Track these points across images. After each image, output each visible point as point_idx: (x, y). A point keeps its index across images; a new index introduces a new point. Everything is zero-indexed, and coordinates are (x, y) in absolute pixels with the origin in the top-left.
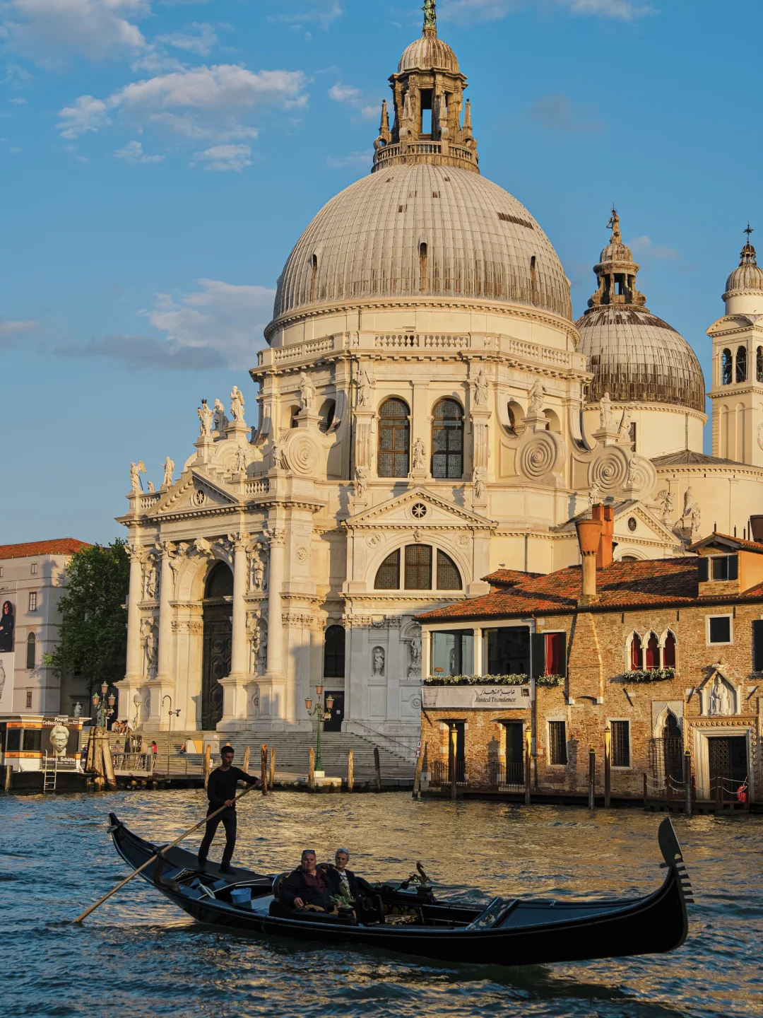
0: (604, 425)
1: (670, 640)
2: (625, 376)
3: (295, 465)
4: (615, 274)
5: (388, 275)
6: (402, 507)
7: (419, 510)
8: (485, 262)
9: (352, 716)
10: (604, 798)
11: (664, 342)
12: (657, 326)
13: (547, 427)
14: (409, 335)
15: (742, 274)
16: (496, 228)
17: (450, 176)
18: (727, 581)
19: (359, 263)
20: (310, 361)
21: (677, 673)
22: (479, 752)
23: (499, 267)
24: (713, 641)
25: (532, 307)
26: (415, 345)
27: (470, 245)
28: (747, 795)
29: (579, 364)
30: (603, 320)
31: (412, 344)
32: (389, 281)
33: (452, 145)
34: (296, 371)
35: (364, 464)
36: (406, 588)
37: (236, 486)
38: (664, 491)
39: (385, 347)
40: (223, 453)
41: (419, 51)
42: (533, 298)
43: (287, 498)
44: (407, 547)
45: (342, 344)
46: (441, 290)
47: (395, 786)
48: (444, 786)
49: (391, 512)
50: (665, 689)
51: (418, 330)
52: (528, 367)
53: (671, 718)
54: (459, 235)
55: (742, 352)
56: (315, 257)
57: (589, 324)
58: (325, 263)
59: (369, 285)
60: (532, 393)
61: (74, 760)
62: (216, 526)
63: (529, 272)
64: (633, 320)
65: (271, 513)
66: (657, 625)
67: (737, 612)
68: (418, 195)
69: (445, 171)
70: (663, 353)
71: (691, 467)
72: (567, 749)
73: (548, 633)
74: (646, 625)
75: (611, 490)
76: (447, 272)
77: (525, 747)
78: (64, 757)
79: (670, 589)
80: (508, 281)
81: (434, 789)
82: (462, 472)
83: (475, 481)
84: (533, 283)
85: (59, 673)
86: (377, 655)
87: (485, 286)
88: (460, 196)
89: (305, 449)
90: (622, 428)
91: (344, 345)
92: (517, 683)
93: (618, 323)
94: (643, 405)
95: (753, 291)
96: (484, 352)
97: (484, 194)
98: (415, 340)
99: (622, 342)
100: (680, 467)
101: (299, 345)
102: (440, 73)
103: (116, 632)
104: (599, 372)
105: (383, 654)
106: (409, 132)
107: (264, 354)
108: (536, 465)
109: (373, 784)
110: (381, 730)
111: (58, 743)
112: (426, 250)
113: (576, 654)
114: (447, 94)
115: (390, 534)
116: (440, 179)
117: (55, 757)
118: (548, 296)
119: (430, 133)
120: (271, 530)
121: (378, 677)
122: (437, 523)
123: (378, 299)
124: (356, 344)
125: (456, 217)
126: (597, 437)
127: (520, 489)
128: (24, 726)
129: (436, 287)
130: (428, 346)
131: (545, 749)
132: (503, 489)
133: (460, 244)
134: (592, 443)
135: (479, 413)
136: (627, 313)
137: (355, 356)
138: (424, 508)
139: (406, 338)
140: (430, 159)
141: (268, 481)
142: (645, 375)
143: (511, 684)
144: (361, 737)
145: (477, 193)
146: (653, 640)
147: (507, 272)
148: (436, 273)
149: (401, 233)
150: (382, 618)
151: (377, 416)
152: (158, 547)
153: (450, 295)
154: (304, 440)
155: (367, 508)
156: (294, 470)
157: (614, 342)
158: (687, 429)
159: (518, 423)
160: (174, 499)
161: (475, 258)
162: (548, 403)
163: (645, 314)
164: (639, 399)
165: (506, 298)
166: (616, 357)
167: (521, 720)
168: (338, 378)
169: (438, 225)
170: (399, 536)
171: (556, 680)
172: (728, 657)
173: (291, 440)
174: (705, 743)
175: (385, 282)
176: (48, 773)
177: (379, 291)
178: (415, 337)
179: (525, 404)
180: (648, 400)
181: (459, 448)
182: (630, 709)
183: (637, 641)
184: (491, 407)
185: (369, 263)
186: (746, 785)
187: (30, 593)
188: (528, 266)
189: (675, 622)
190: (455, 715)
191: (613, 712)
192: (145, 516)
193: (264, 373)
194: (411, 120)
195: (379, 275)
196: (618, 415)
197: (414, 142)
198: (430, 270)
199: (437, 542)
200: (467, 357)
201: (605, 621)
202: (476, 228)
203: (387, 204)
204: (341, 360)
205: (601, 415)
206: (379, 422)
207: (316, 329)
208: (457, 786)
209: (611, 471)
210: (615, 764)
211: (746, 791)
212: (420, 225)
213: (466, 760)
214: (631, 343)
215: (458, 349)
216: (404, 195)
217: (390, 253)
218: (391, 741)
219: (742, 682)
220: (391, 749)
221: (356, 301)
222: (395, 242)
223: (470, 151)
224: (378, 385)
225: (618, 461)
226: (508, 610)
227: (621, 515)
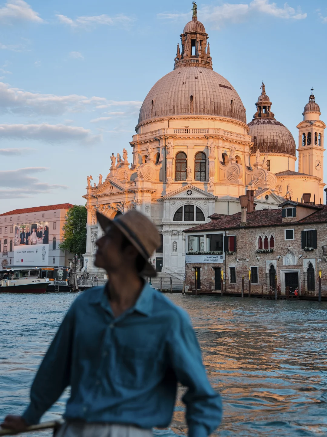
0: (257, 161)
1: (272, 238)
2: (266, 143)
3: (145, 176)
4: (263, 106)
5: (179, 107)
6: (183, 191)
7: (189, 193)
8: (214, 102)
9: (165, 267)
10: (248, 294)
11: (281, 131)
12: (278, 125)
13: (237, 162)
14: (186, 129)
15: (310, 106)
16: (218, 90)
17: (202, 71)
18: (292, 217)
19: (168, 103)
20: (151, 139)
21: (275, 250)
22: (205, 278)
23: (219, 104)
24: (287, 238)
25: (231, 119)
26: (188, 133)
27: (209, 96)
28: (298, 293)
29: (249, 139)
30: (259, 123)
31: (187, 132)
32: (179, 110)
33: (203, 60)
34: (146, 143)
35: (169, 176)
36: (185, 221)
37: (124, 184)
38: (279, 185)
39: (178, 134)
40: (120, 172)
41: (191, 25)
42: (232, 115)
43: (142, 188)
44: (185, 206)
45: (162, 133)
46: (198, 113)
47: (178, 291)
48: (193, 291)
49: (180, 193)
50: (270, 256)
51: (189, 127)
52: (229, 140)
53: (272, 266)
54: (205, 92)
55: (309, 134)
56: (153, 101)
57: (253, 124)
58: (156, 104)
59: (172, 111)
60: (231, 150)
61: (65, 281)
62: (117, 199)
63: (230, 105)
64: (270, 123)
65: (137, 194)
66: (267, 233)
67: (296, 228)
68: (190, 78)
69: (200, 69)
70: (280, 135)
71: (290, 176)
72: (236, 277)
73: (230, 236)
74: (264, 233)
75: (260, 185)
76: (200, 106)
77: (221, 277)
78: (62, 280)
79: (273, 220)
80: (222, 109)
81: (190, 292)
82: (206, 179)
83: (209, 182)
84: (232, 109)
85: (64, 251)
86: (174, 244)
87: (214, 111)
88: (205, 78)
89: (149, 171)
90: (264, 162)
91: (163, 133)
92: (219, 254)
93: (264, 124)
94: (273, 154)
95: (313, 112)
96: (213, 135)
97: (214, 77)
98: (189, 131)
99: (265, 131)
100: (285, 176)
101: (147, 133)
102: (198, 33)
103: (83, 237)
104: (257, 142)
105: (177, 244)
106: (187, 55)
107: (135, 136)
108: (232, 176)
109: (170, 290)
110: (176, 271)
111: (60, 276)
112: (192, 98)
113: (239, 243)
114: (201, 41)
115: (179, 201)
116: (198, 72)
117: (58, 280)
118: (237, 114)
119: (195, 55)
120: (136, 200)
121: (175, 252)
122: (196, 197)
123: (175, 116)
124: (167, 133)
125: (204, 86)
126: (255, 166)
127: (226, 185)
128: (48, 269)
129: (196, 112)
130: (193, 133)
131: (228, 277)
132: (220, 185)
133: (205, 96)
134: (253, 168)
135: (211, 157)
136: (267, 120)
137: (167, 137)
138: (191, 192)
139: (185, 130)
140: (194, 65)
141: (135, 182)
142: (274, 143)
143: (217, 254)
144: (169, 274)
145: (212, 77)
146: (266, 239)
147: (222, 106)
148: (196, 107)
149: (184, 92)
150: (176, 231)
151: (175, 158)
152: (97, 206)
153: (202, 115)
154: (148, 168)
155: (171, 192)
156: (145, 178)
157: (262, 131)
158: (289, 163)
159: (226, 161)
160: (102, 189)
161: (210, 101)
162: (237, 153)
163: (274, 121)
164: (271, 152)
165: (222, 115)
166: (263, 136)
167: (220, 267)
168: (161, 145)
169: (197, 89)
170: (183, 202)
171: (232, 253)
172: (292, 244)
173: (144, 167)
174: (284, 275)
175: (178, 110)
176: (56, 286)
177: (175, 113)
178: (189, 130)
179: (228, 154)
180: (275, 152)
181: (204, 170)
182: (258, 263)
183: (260, 239)
184: (216, 155)
185: (172, 103)
186: (298, 289)
187: (54, 223)
188: (230, 103)
189: (274, 232)
190: (197, 265)
191: (252, 264)
192: (92, 195)
193: (135, 143)
194: (188, 51)
195: (176, 108)
196: (263, 157)
197: (189, 59)
198: (194, 105)
199: (196, 204)
200: (207, 137)
201: (249, 232)
202: (211, 90)
203: (179, 81)
204: (162, 138)
205: (256, 157)
206: (176, 161)
207: (153, 127)
208: (198, 291)
209: (260, 178)
210: (252, 283)
211: (298, 292)
212: (191, 89)
213: (201, 281)
214: (268, 131)
215: (204, 134)
216: (185, 78)
217: (180, 100)
218: (179, 275)
219: (297, 253)
220: (180, 278)
221: (168, 117)
222: (181, 95)
223: (209, 62)
224: (175, 147)
225: (262, 174)
226: (216, 228)
227: (263, 194)
